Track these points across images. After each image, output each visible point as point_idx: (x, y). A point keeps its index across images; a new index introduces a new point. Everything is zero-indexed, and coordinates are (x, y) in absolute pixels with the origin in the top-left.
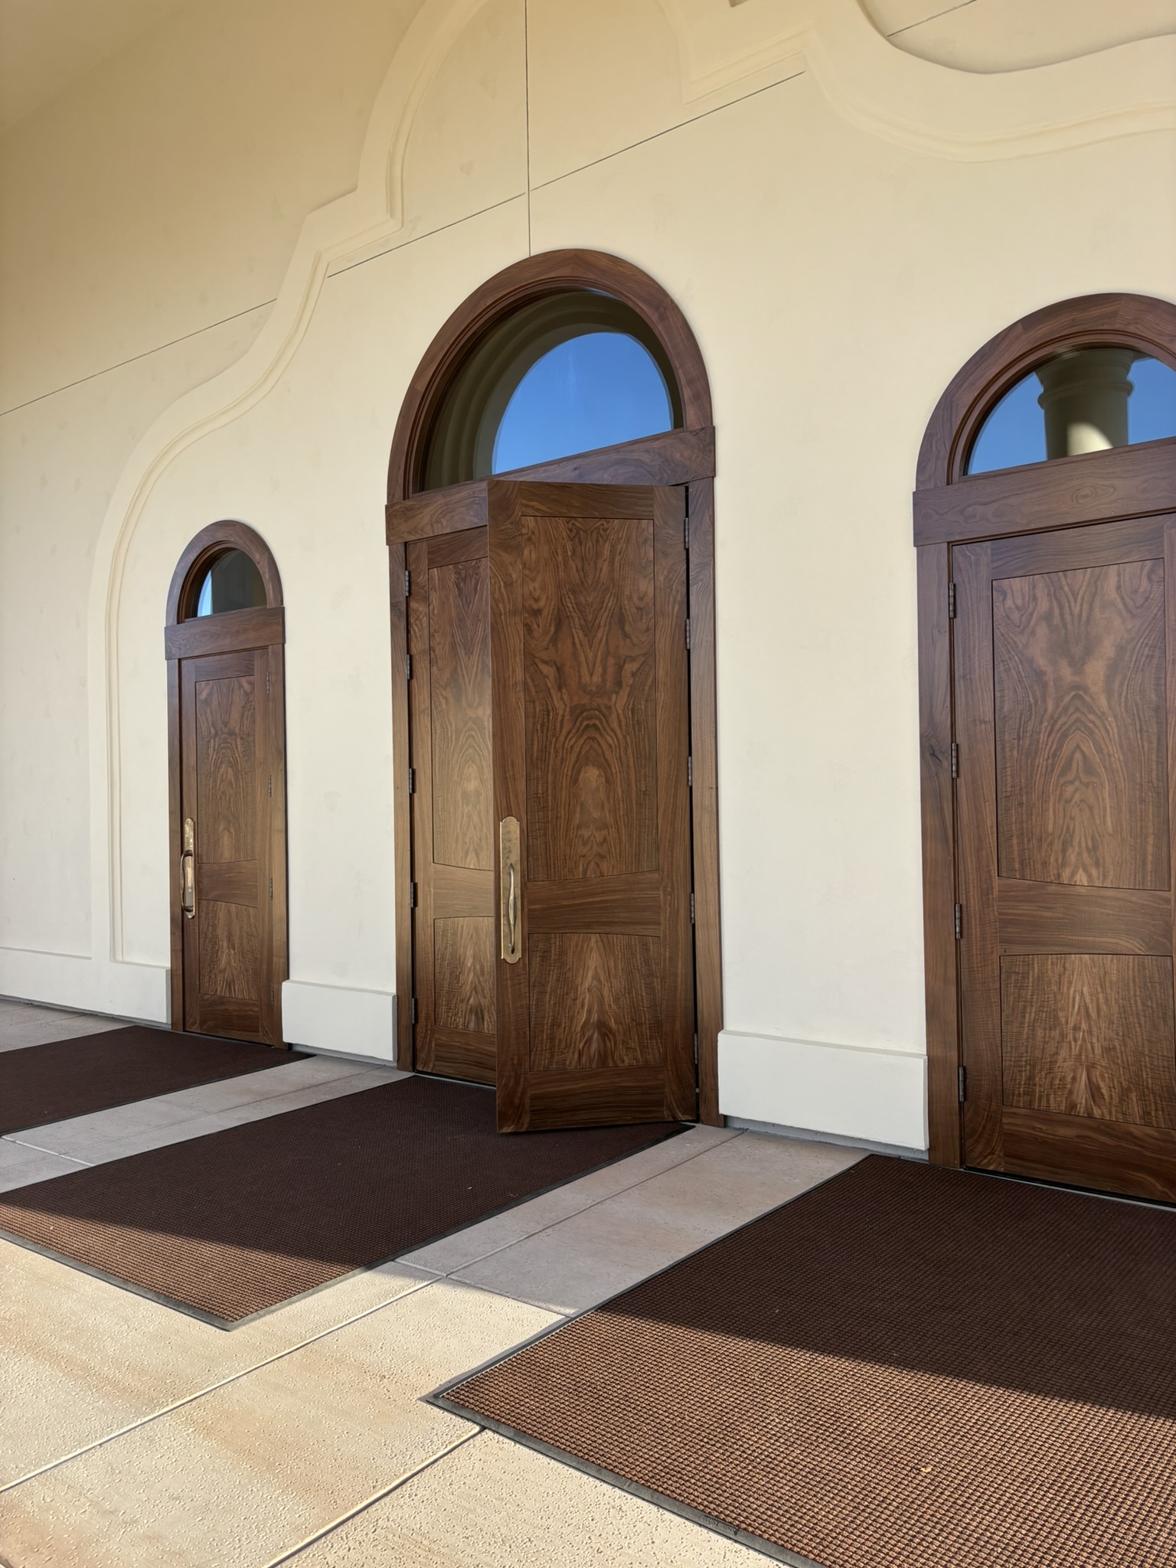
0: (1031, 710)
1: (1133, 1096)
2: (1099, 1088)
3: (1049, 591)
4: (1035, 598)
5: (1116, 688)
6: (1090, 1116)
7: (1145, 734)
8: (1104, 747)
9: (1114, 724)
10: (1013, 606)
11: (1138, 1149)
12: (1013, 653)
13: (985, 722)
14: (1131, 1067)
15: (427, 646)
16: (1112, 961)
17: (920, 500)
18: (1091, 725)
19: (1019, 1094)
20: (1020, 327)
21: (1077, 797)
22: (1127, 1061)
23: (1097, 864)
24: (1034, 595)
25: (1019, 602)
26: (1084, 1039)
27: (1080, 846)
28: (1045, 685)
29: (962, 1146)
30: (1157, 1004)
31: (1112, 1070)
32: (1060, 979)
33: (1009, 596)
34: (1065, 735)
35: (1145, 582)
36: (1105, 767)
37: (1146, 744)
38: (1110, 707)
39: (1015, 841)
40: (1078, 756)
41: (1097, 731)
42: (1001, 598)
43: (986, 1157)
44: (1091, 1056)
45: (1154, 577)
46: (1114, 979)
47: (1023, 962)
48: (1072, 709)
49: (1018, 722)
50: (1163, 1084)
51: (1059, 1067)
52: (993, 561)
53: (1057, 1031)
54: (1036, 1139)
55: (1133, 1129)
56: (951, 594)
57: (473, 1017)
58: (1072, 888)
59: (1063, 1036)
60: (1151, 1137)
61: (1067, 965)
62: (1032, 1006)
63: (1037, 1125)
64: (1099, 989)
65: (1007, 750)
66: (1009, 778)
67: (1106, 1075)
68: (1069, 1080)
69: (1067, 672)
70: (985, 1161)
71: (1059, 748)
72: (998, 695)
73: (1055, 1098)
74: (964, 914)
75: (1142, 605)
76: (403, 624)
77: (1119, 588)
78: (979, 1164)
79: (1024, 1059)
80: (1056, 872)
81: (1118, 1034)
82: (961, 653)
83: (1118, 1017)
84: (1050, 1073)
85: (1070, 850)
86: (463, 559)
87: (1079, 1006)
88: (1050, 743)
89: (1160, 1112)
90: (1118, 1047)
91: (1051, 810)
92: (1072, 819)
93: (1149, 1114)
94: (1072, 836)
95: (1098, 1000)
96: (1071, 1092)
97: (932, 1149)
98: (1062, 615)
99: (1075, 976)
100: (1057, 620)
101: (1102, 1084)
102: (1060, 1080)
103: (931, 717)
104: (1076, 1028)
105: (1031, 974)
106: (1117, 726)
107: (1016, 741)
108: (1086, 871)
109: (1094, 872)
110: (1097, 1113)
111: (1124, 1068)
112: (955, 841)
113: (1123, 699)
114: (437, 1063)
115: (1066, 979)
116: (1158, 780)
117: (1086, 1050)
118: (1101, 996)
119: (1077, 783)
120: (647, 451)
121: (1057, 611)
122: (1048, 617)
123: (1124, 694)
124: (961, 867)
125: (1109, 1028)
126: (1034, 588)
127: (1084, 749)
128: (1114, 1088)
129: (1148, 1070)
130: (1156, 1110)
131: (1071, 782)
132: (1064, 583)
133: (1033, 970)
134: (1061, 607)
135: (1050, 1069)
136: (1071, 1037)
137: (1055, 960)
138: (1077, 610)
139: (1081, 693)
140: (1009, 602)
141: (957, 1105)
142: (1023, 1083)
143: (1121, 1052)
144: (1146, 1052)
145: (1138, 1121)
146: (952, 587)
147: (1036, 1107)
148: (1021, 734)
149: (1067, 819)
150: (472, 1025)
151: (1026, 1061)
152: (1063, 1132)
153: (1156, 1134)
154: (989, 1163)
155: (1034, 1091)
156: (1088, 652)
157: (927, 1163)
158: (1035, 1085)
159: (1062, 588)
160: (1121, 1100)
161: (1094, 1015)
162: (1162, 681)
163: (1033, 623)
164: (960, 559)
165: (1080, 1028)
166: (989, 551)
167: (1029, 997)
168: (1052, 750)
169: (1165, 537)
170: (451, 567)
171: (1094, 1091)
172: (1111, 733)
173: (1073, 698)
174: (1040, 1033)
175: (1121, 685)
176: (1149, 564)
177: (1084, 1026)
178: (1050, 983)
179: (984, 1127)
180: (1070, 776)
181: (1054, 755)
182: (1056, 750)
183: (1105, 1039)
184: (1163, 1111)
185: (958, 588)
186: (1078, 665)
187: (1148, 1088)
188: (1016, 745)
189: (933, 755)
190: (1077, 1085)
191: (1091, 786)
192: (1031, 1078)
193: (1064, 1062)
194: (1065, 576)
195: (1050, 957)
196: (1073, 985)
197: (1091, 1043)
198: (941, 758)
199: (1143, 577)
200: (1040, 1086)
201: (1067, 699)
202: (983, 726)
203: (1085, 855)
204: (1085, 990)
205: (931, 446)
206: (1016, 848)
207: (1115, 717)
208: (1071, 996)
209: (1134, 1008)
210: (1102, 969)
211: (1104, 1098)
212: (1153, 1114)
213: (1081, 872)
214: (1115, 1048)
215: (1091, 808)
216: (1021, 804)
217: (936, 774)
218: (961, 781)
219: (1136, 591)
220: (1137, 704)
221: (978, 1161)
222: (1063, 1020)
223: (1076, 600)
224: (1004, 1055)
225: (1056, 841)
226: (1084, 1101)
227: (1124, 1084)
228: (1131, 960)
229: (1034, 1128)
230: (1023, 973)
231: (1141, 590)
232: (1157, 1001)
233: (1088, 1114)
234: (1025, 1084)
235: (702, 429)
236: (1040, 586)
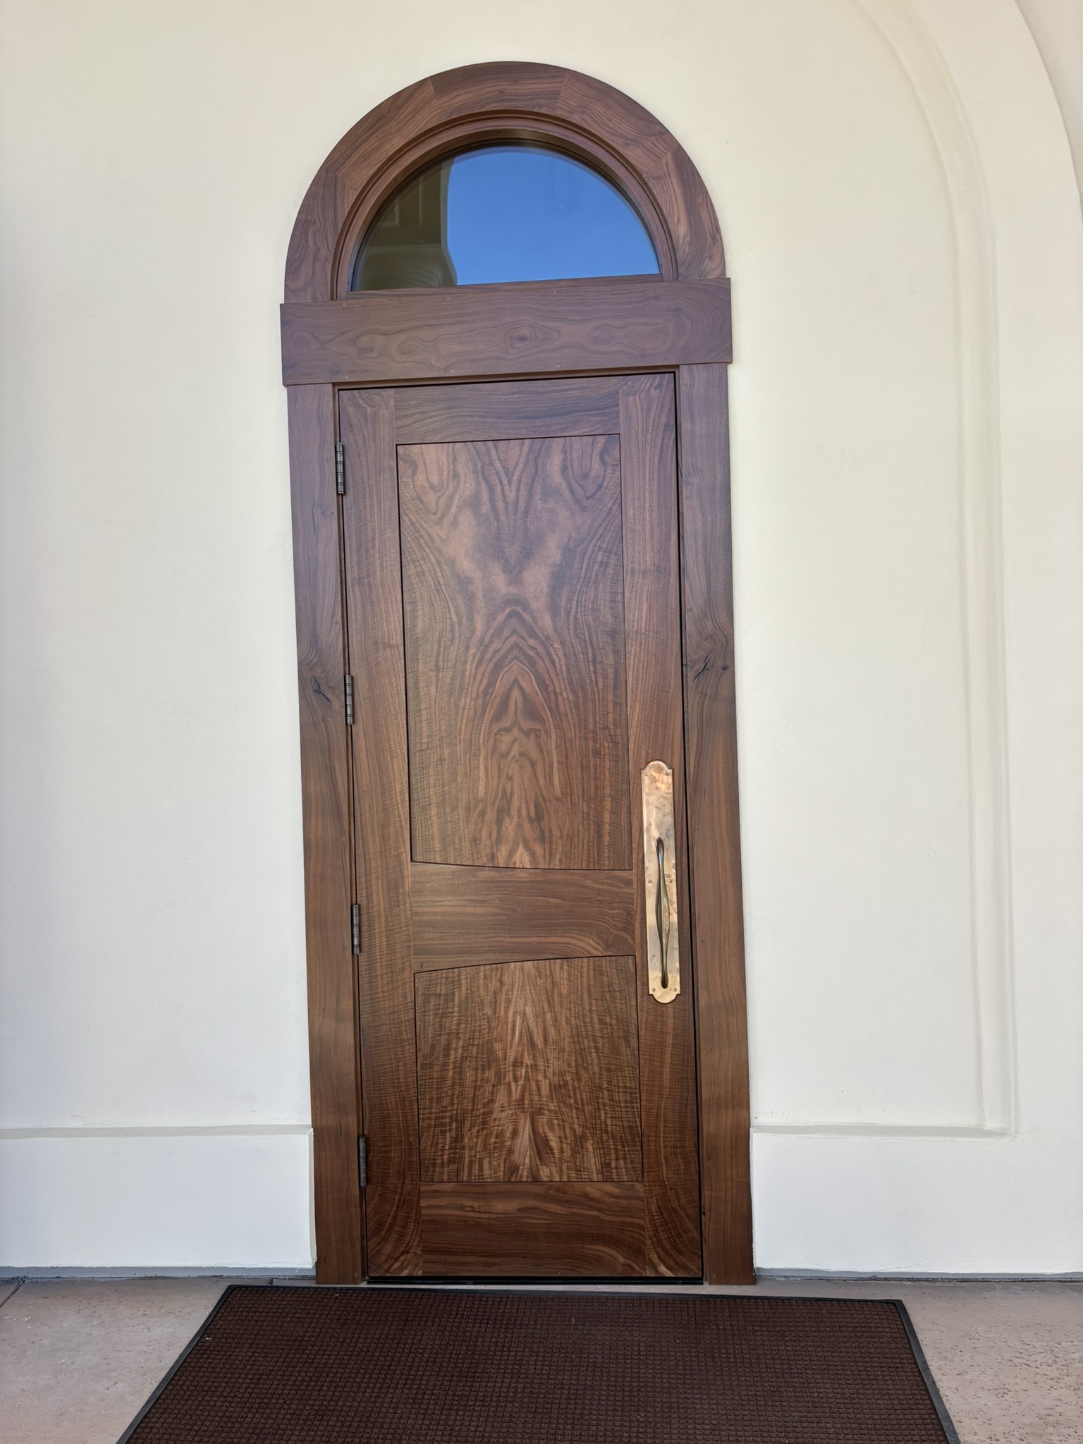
0: (453, 631)
1: (589, 1145)
2: (546, 1141)
3: (475, 466)
4: (456, 475)
5: (563, 604)
6: (535, 1180)
7: (599, 666)
8: (548, 682)
9: (561, 653)
10: (426, 484)
11: (595, 1213)
12: (427, 550)
13: (391, 647)
14: (586, 1108)
16: (561, 968)
17: (289, 315)
18: (532, 653)
19: (443, 1163)
21: (515, 750)
22: (582, 1099)
23: (542, 839)
24: (455, 471)
25: (435, 479)
26: (527, 1078)
27: (520, 816)
28: (471, 598)
29: (364, 1250)
30: (617, 1019)
31: (562, 1114)
32: (495, 997)
33: (421, 469)
34: (498, 667)
35: (596, 465)
36: (551, 709)
37: (600, 680)
38: (556, 629)
39: (434, 812)
40: (516, 693)
41: (540, 662)
42: (410, 471)
43: (397, 1259)
44: (536, 1098)
45: (607, 458)
46: (565, 991)
47: (447, 978)
48: (507, 632)
49: (436, 646)
50: (625, 1124)
51: (495, 1119)
52: (397, 418)
53: (492, 1070)
54: (465, 1222)
55: (589, 1189)
56: (340, 458)
58: (509, 872)
59: (500, 1076)
60: (611, 1195)
61: (505, 979)
62: (458, 1038)
63: (469, 1203)
64: (546, 1008)
65: (421, 685)
66: (424, 724)
67: (556, 1122)
68: (508, 1135)
69: (500, 582)
70: (397, 1265)
71: (491, 684)
72: (408, 608)
73: (490, 1162)
74: (364, 918)
75: (594, 494)
77: (564, 469)
78: (387, 1271)
79: (448, 1114)
80: (489, 851)
81: (569, 1065)
82: (354, 547)
83: (570, 1043)
84: (483, 1129)
85: (507, 821)
87: (521, 1033)
88: (479, 677)
89: (622, 1162)
90: (570, 1083)
91: (482, 767)
92: (510, 778)
93: (608, 1165)
94: (509, 802)
95: (544, 1022)
96: (511, 1151)
97: (318, 1264)
98: (492, 500)
99: (515, 992)
100: (485, 509)
101: (550, 1135)
102: (497, 1137)
103: (314, 637)
104: (517, 1064)
105: (457, 994)
106: (565, 655)
107: (433, 674)
108: (527, 848)
109: (538, 849)
110: (545, 1173)
111: (577, 1109)
112: (352, 815)
113: (572, 618)
115: (503, 997)
116: (615, 725)
117: (531, 1090)
118: (548, 1016)
119: (516, 731)
121: (485, 496)
122: (474, 503)
123: (573, 613)
124: (360, 852)
125: (558, 1059)
126: (454, 460)
127: (524, 684)
128: (566, 1138)
129: (607, 1108)
130: (617, 1159)
131: (508, 730)
132: (494, 456)
133: (460, 991)
134: (491, 491)
135: (484, 1123)
136: (510, 1076)
137: (488, 973)
138: (511, 496)
139: (519, 609)
140: (420, 478)
141: (357, 1192)
142: (447, 1148)
143: (574, 1088)
144: (605, 1085)
145: (595, 1177)
146: (340, 449)
147: (465, 1178)
148: (441, 663)
149: (503, 780)
151: (451, 1117)
152: (501, 1206)
153: (616, 1191)
154: (402, 1268)
155: (462, 1157)
156: (527, 554)
157: (313, 1284)
158: (463, 1148)
159: (491, 464)
160: (574, 1152)
161: (539, 1043)
162: (619, 598)
163: (453, 509)
164: (351, 410)
165: (522, 1063)
166: (392, 403)
167: (454, 1027)
168: (483, 687)
169: (621, 407)
171: (541, 1147)
172: (558, 665)
173: (510, 616)
174: (469, 1074)
175: (570, 600)
176: (601, 440)
177: (528, 1060)
178: (482, 1004)
179: (394, 1218)
180: (506, 723)
181: (485, 693)
182: (488, 686)
183: (554, 1073)
184: (625, 1159)
185: (348, 453)
186: (515, 573)
187: (607, 1132)
188: (434, 678)
189: (318, 691)
190: (519, 1141)
191: (532, 735)
192: (457, 1139)
193: (502, 1111)
194: (496, 448)
195: (482, 968)
196: (513, 1004)
197: (537, 1081)
198: (329, 696)
199: (594, 457)
200: (471, 1148)
201: (501, 617)
202: (388, 651)
203: (527, 826)
204: (529, 1010)
205: (307, 241)
206: (435, 819)
207: (562, 643)
208: (510, 1020)
209: (590, 1029)
210: (549, 980)
211: (553, 1153)
212: (613, 1164)
213: (521, 849)
214: (566, 1085)
215: (533, 764)
216: (441, 760)
217: (324, 720)
218: (358, 730)
219: (586, 476)
220: (589, 627)
221: (386, 1267)
222: (500, 1054)
223: (510, 482)
224: (421, 1112)
225: (489, 810)
226: (527, 1161)
227: (578, 1130)
228: (585, 965)
229: (462, 1208)
230: (446, 995)
231: (593, 474)
232: (617, 1015)
233: (533, 1176)
234: (450, 1148)
236: (463, 458)
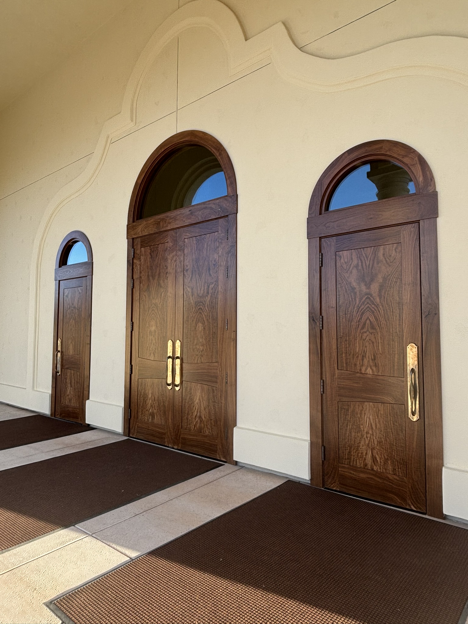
0: (350, 303)
1: (389, 462)
2: (376, 458)
3: (357, 256)
4: (352, 259)
5: (383, 294)
6: (372, 470)
7: (394, 313)
8: (378, 318)
9: (382, 309)
10: (344, 262)
11: (391, 484)
12: (343, 280)
13: (333, 308)
14: (388, 450)
15: (139, 276)
16: (381, 406)
17: (309, 221)
18: (373, 309)
19: (345, 458)
20: (347, 154)
21: (368, 338)
22: (387, 447)
23: (376, 366)
24: (352, 258)
25: (346, 260)
26: (370, 438)
27: (369, 358)
28: (355, 293)
29: (323, 479)
30: (399, 424)
31: (381, 451)
32: (361, 412)
33: (342, 258)
34: (363, 313)
35: (394, 252)
36: (379, 326)
37: (394, 317)
38: (380, 302)
39: (344, 355)
40: (368, 321)
41: (375, 311)
42: (339, 259)
43: (332, 484)
44: (373, 444)
45: (397, 250)
46: (382, 413)
47: (347, 404)
48: (366, 303)
49: (345, 308)
50: (401, 458)
51: (361, 449)
52: (337, 244)
53: (360, 433)
54: (351, 478)
55: (389, 476)
56: (321, 257)
57: (151, 417)
58: (366, 375)
59: (362, 436)
60: (396, 479)
61: (364, 407)
62: (350, 422)
63: (352, 472)
64: (376, 417)
65: (341, 318)
66: (342, 330)
67: (379, 453)
68: (364, 454)
69: (363, 288)
70: (332, 486)
71: (361, 318)
72: (338, 296)
73: (359, 461)
74: (325, 384)
75: (393, 262)
76: (131, 268)
77: (384, 254)
78: (330, 487)
79: (347, 444)
80: (359, 368)
81: (383, 436)
82: (324, 280)
83: (383, 429)
84: (357, 451)
85: (365, 360)
86: (153, 245)
87: (369, 424)
88: (357, 316)
89: (400, 469)
90: (383, 441)
91: (358, 343)
92: (366, 347)
93: (395, 470)
94: (366, 354)
95: (376, 421)
96: (365, 459)
97: (311, 480)
98: (362, 265)
99: (367, 411)
100: (360, 268)
101: (377, 456)
102: (361, 454)
103: (313, 305)
104: (367, 433)
105: (350, 410)
106: (383, 310)
107: (344, 315)
108: (371, 368)
109: (374, 369)
110: (375, 468)
111: (386, 450)
112: (321, 354)
113: (386, 299)
114: (137, 434)
115: (364, 413)
116: (399, 332)
117: (371, 442)
118: (377, 420)
119: (368, 333)
120: (214, 204)
121: (360, 264)
122: (357, 266)
123: (386, 297)
124: (324, 365)
125: (380, 433)
126: (352, 255)
127: (370, 319)
128: (382, 458)
129: (395, 452)
130: (398, 469)
131: (365, 332)
132: (363, 253)
133: (351, 407)
134: (362, 263)
135: (357, 449)
136: (365, 436)
137: (359, 404)
138: (368, 263)
139: (369, 296)
140: (342, 260)
141: (321, 462)
142: (347, 454)
143: (385, 444)
144: (395, 444)
145: (391, 472)
146: (321, 254)
147: (352, 465)
148: (346, 312)
149: (364, 347)
150: (150, 420)
151: (348, 445)
152: (362, 475)
153: (398, 478)
154: (334, 487)
155: (351, 458)
156: (372, 280)
157: (310, 485)
158: (351, 455)
159: (362, 255)
160: (385, 463)
161: (374, 427)
162: (401, 292)
163: (351, 268)
164: (324, 244)
165: (369, 433)
166: (335, 241)
167: (349, 419)
168: (358, 319)
169: (402, 234)
170: (149, 247)
171: (374, 459)
172: (381, 313)
173: (366, 298)
174: (353, 434)
175: (385, 293)
176: (395, 245)
177: (370, 432)
178: (357, 414)
179: (332, 472)
180: (365, 330)
181: (359, 321)
182: (360, 319)
183: (379, 438)
184: (401, 469)
185: (323, 255)
186: (368, 286)
187: (395, 459)
188: (344, 317)
189: (313, 320)
190: (367, 456)
191: (373, 334)
192: (350, 452)
193: (363, 446)
194: (363, 250)
195: (357, 402)
196: (366, 414)
197: (373, 439)
198: (316, 321)
199: (393, 250)
200: (353, 456)
201: (364, 299)
202: (332, 309)
203: (371, 361)
204: (371, 417)
205: (314, 200)
206: (344, 358)
207: (383, 306)
208: (365, 419)
209: (390, 426)
210: (377, 409)
211: (378, 462)
212: (397, 469)
213: (369, 368)
214: (382, 441)
215: (373, 343)
216: (346, 340)
217: (315, 328)
218: (324, 331)
219: (390, 256)
220: (391, 302)
221: (329, 485)
222: (362, 429)
223: (367, 260)
224: (340, 442)
225: (360, 356)
226: (370, 463)
227: (386, 457)
228: (389, 406)
229: (351, 473)
230: (347, 409)
231: (393, 255)
232: (399, 423)
233: (372, 469)
234: (348, 455)
235: (233, 195)
236: (354, 254)
